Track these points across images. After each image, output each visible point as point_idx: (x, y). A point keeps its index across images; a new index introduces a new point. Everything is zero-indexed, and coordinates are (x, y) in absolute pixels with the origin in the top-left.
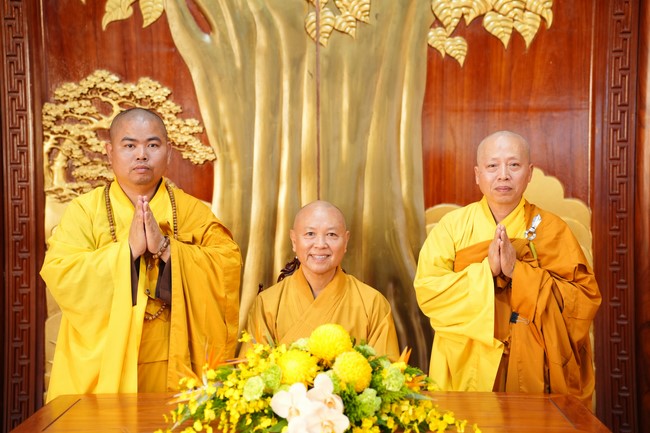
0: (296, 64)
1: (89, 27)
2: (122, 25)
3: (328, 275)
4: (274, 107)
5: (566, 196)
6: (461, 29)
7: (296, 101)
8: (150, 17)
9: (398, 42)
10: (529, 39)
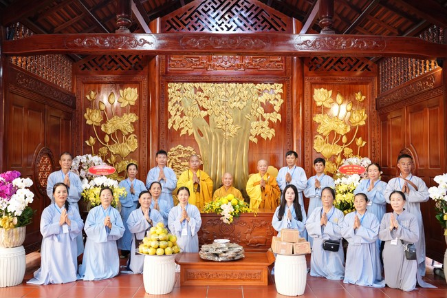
0: (221, 143)
1: (177, 136)
2: (184, 135)
3: (229, 187)
4: (216, 153)
6: (256, 136)
7: (221, 148)
8: (190, 133)
9: (243, 139)
10: (270, 139)
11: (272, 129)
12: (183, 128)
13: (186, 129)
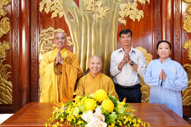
0: (91, 25)
1: (49, 18)
2: (55, 18)
4: (86, 34)
5: (147, 53)
6: (125, 18)
8: (60, 16)
10: (139, 20)
11: (141, 11)
12: (53, 11)
13: (57, 12)
